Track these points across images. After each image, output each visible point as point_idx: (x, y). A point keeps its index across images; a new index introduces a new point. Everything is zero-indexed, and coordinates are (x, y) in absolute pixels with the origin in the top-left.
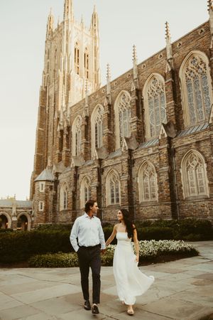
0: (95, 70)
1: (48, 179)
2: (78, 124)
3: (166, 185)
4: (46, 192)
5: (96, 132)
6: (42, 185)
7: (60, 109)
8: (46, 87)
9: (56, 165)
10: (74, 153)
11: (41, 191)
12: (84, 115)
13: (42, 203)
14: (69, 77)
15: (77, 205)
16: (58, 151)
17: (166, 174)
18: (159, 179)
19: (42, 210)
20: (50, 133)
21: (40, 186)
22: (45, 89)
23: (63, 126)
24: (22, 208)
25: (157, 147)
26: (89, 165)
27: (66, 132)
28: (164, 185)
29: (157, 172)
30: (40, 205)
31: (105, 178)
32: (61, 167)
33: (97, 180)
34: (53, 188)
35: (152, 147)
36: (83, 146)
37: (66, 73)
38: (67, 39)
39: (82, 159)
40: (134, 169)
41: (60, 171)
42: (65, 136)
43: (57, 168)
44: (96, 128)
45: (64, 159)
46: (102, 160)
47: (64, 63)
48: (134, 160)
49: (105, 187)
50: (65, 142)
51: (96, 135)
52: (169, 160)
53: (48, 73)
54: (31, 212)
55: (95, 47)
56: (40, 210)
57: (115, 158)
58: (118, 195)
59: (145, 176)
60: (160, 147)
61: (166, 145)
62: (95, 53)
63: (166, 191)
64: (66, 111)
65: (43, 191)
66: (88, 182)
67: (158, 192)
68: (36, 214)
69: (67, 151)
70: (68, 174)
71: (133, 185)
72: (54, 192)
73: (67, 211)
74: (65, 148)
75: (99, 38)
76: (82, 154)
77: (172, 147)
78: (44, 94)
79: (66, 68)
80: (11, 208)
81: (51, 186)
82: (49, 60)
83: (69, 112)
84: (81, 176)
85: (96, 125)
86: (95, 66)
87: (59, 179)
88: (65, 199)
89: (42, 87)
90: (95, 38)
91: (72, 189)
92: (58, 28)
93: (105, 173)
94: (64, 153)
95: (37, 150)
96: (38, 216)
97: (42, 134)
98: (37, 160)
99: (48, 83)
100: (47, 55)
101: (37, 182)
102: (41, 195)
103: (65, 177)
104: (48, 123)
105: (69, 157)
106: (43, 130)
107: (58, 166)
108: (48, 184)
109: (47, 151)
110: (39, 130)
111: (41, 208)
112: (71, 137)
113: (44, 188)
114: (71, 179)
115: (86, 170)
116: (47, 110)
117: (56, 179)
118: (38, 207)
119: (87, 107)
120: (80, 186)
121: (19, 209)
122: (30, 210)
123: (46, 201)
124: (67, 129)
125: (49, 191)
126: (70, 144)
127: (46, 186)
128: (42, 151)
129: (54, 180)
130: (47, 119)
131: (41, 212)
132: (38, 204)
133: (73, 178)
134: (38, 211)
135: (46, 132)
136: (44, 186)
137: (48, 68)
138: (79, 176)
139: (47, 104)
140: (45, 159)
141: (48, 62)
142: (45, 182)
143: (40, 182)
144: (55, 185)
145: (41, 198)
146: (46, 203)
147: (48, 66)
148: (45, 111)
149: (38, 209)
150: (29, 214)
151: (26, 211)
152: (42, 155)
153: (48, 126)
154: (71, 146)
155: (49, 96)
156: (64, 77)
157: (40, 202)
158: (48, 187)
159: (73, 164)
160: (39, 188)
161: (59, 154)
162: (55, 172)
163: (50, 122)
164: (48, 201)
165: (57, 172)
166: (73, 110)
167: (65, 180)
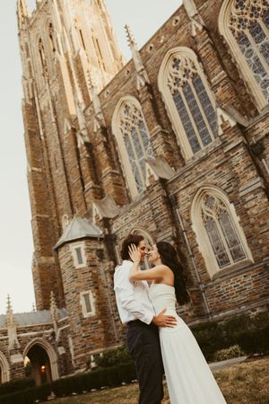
0: (116, 59)
4: (92, 265)
6: (78, 250)
8: (33, 99)
11: (78, 266)
12: (141, 83)
13: (86, 296)
14: (78, 61)
16: (90, 184)
19: (93, 313)
21: (74, 254)
22: (31, 103)
23: (89, 134)
24: (30, 329)
30: (82, 302)
32: (109, 206)
34: (106, 254)
36: (159, 140)
37: (70, 55)
39: (167, 167)
41: (112, 216)
42: (100, 148)
43: (103, 209)
45: (110, 191)
47: (63, 41)
50: (103, 158)
53: (31, 77)
54: (53, 334)
55: (107, 28)
56: (86, 315)
62: (109, 36)
65: (84, 265)
68: (77, 328)
69: (113, 175)
70: (139, 208)
74: (106, 170)
75: (109, 16)
76: (160, 157)
78: (31, 111)
79: (69, 49)
80: (5, 333)
81: (101, 250)
82: (29, 59)
83: (96, 104)
85: (175, 93)
87: (114, 230)
89: (25, 100)
90: (104, 15)
92: (38, 7)
94: (107, 180)
95: (34, 210)
96: (84, 331)
97: (40, 178)
98: (40, 228)
99: (35, 92)
100: (25, 52)
101: (63, 248)
102: (81, 277)
103: (131, 219)
104: (49, 156)
105: (121, 185)
106: (40, 170)
107: (103, 206)
108: (92, 247)
109: (56, 207)
110: (33, 171)
111: (89, 310)
112: (115, 145)
113: (85, 259)
114: (157, 211)
115: (197, 174)
116: (42, 133)
117: (107, 233)
118: (80, 308)
119: (142, 70)
120: (188, 220)
121: (25, 332)
122: (51, 331)
123: (97, 288)
124: (102, 132)
125: (97, 262)
126: (115, 160)
127: (89, 250)
128: (45, 210)
129: (103, 236)
130: (45, 149)
131: (90, 318)
132: (78, 301)
133: (164, 207)
134: (82, 319)
135: (47, 171)
136: (83, 252)
137: (31, 71)
138: (176, 197)
139: (40, 125)
140: (55, 223)
141: (29, 62)
142: (83, 242)
143: (70, 245)
144: (107, 246)
145: (83, 284)
146: (98, 294)
147: (30, 67)
148: (38, 138)
149: (81, 314)
150: (50, 342)
151: (41, 335)
152: (47, 216)
153: (49, 161)
154: (119, 164)
155: (41, 112)
156: (68, 62)
157: (82, 293)
158: (94, 254)
159: (152, 176)
160: (71, 260)
161: (93, 188)
162: (101, 218)
163: (51, 153)
164: (100, 287)
165: (105, 216)
166: (105, 96)
167: (133, 225)
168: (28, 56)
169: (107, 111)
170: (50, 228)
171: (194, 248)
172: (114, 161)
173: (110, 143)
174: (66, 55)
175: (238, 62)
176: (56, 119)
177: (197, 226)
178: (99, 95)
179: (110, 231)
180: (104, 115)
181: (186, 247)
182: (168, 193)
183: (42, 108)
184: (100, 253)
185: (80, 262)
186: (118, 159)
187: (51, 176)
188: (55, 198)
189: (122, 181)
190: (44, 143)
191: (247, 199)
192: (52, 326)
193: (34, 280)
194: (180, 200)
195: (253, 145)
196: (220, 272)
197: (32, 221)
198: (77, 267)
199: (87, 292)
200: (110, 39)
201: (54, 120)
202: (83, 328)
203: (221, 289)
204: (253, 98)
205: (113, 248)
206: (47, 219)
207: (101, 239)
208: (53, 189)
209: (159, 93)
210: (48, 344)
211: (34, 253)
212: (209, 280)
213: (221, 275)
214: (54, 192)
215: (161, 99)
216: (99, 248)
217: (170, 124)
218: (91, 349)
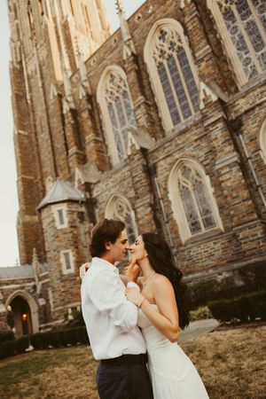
0: (103, 28)
1: (71, 197)
6: (60, 212)
7: (60, 76)
8: (20, 63)
11: (59, 226)
13: (66, 255)
14: (66, 26)
19: (72, 270)
20: (44, 137)
21: (56, 216)
22: (18, 67)
24: (13, 282)
27: (87, 106)
30: (63, 260)
32: (91, 172)
34: (86, 216)
37: (59, 20)
41: (93, 180)
42: (85, 115)
43: (85, 174)
44: (160, 72)
45: (92, 157)
47: (52, 4)
50: (88, 125)
53: (19, 40)
54: (35, 287)
56: (66, 272)
64: (76, 72)
65: (66, 225)
68: (57, 284)
69: (96, 141)
72: (89, 225)
74: (90, 136)
78: (18, 74)
79: (58, 13)
81: (82, 213)
82: (17, 21)
83: (82, 71)
85: (160, 65)
87: (95, 194)
89: (12, 63)
91: (147, 199)
94: (90, 146)
95: (20, 171)
96: (63, 287)
97: (26, 141)
98: (25, 189)
99: (23, 55)
100: (13, 13)
101: (45, 210)
102: (62, 237)
103: (111, 185)
104: (35, 120)
105: (102, 152)
106: (26, 133)
107: (86, 171)
108: (73, 209)
109: (41, 169)
110: (19, 134)
111: (68, 267)
112: (99, 113)
113: (66, 220)
114: (137, 179)
115: (177, 145)
116: (28, 97)
117: (88, 197)
118: (60, 265)
119: (129, 40)
120: (166, 189)
121: (7, 284)
122: (32, 284)
123: (77, 248)
124: (87, 100)
125: (77, 224)
127: (71, 212)
128: (30, 172)
129: (84, 200)
130: (31, 113)
131: (70, 275)
132: (59, 258)
133: (143, 175)
134: (62, 275)
135: (33, 135)
136: (65, 214)
137: (18, 34)
138: (155, 167)
139: (27, 89)
140: (40, 185)
141: (17, 25)
142: (65, 204)
143: (53, 206)
144: (88, 208)
145: (63, 244)
146: (78, 253)
147: (18, 30)
148: (24, 102)
149: (61, 271)
150: (31, 294)
151: (23, 288)
152: (32, 178)
153: (35, 126)
154: (103, 132)
155: (28, 76)
156: (56, 27)
157: (62, 252)
158: (75, 216)
159: (133, 145)
160: (53, 221)
161: (77, 153)
162: (83, 182)
163: (38, 118)
164: (80, 247)
165: (87, 181)
166: (92, 64)
167: (113, 191)
168: (16, 18)
169: (93, 79)
170: (34, 189)
171: (170, 214)
172: (98, 129)
173: (94, 111)
174: (55, 19)
175: (223, 38)
176: (43, 84)
177: (173, 195)
178: (86, 63)
179: (91, 195)
180: (90, 82)
181: (162, 213)
182: (148, 162)
183: (30, 73)
184: (81, 215)
185: (62, 222)
186: (101, 127)
187: (37, 140)
188: (40, 161)
189: (104, 149)
190: (30, 107)
191: (223, 172)
192: (33, 280)
193: (19, 237)
194: (159, 170)
195: (233, 121)
196: (192, 238)
197: (18, 181)
198: (58, 228)
199: (67, 251)
200: (99, 8)
201: (40, 85)
202: (62, 284)
203: (192, 254)
205: (93, 210)
206: (32, 181)
207: (82, 202)
208: (39, 153)
209: (144, 64)
210: (30, 296)
211: (19, 212)
212: (181, 245)
213: (193, 241)
214: (39, 156)
215: (146, 71)
216: (80, 210)
217: (153, 96)
218: (69, 302)
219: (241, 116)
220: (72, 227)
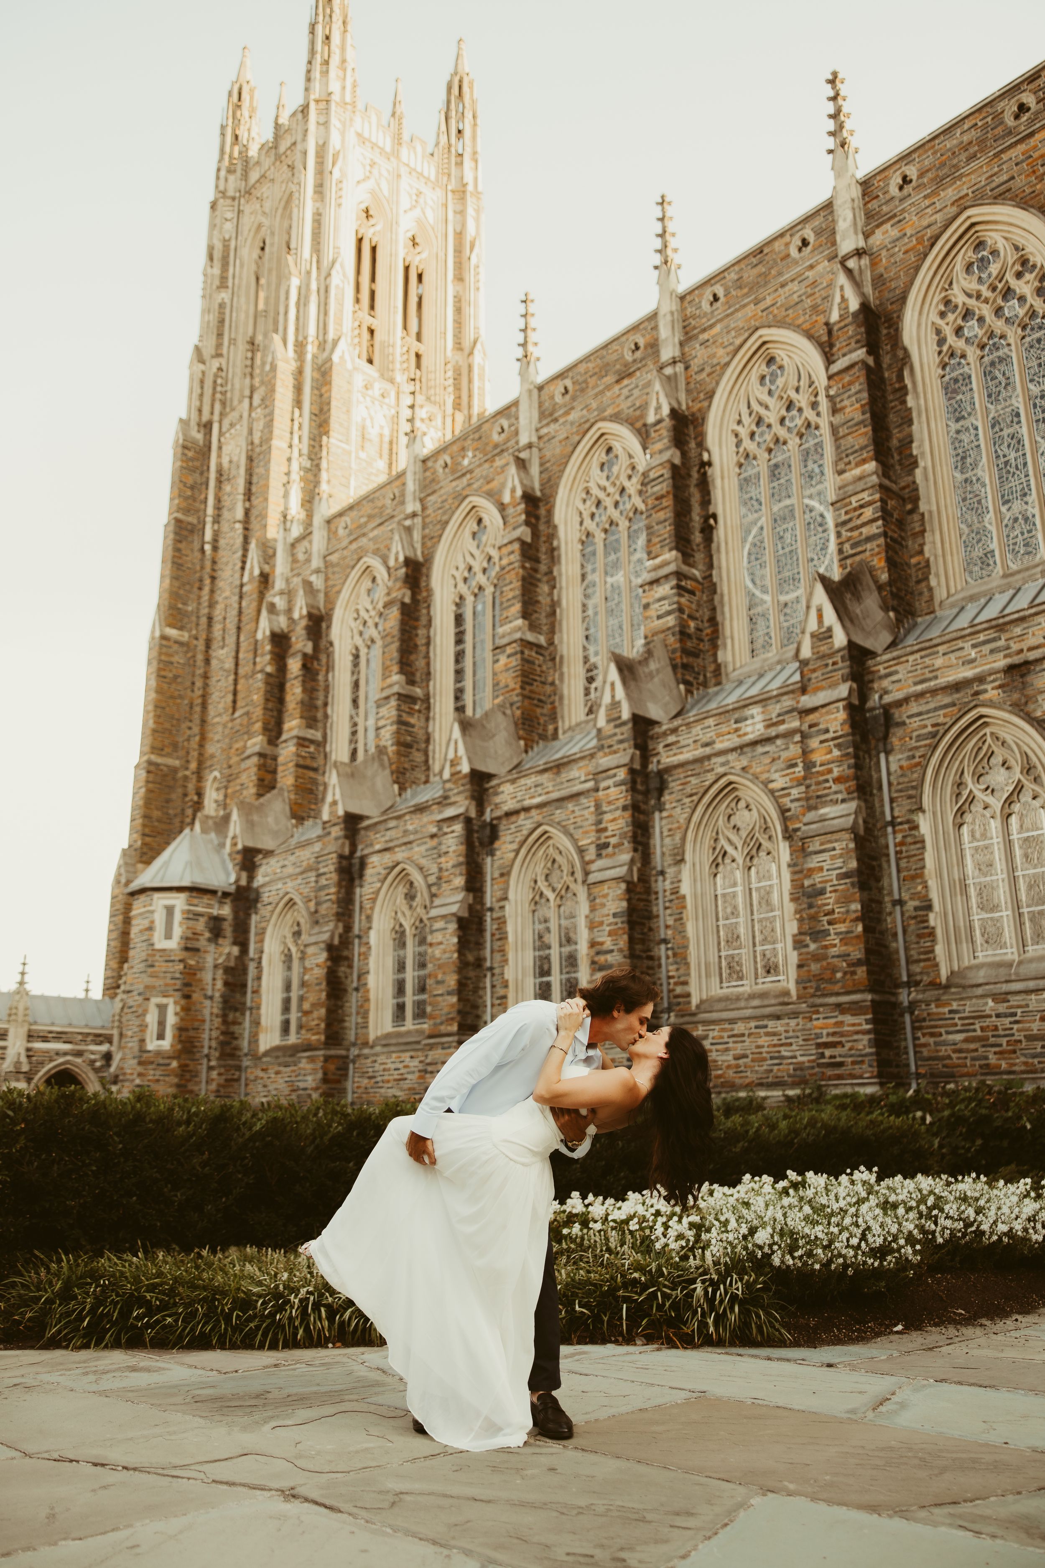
1: (201, 880)
2: (365, 602)
3: (845, 900)
4: (190, 948)
5: (459, 639)
6: (170, 910)
7: (273, 531)
8: (207, 427)
9: (247, 810)
10: (339, 750)
11: (160, 943)
12: (398, 552)
13: (162, 1008)
14: (324, 373)
15: (352, 1021)
16: (257, 742)
17: (845, 843)
18: (798, 871)
19: (166, 1044)
20: (222, 656)
21: (159, 918)
22: (200, 437)
23: (289, 611)
24: (59, 1036)
25: (787, 702)
26: (420, 809)
27: (301, 643)
28: (830, 900)
29: (789, 835)
30: (152, 1018)
31: (505, 874)
32: (270, 820)
33: (459, 881)
34: (228, 928)
35: (763, 700)
36: (390, 711)
37: (311, 349)
38: (320, 189)
39: (382, 780)
40: (659, 824)
41: (266, 843)
42: (294, 665)
43: (250, 825)
44: (459, 619)
45: (286, 778)
46: (490, 776)
47: (302, 302)
48: (663, 775)
49: (501, 922)
50: (295, 692)
51: (459, 657)
52: (858, 766)
53: (218, 354)
54: (108, 1057)
55: (459, 235)
56: (152, 1045)
57: (558, 767)
58: (571, 961)
59: (719, 858)
60: (807, 701)
61: (843, 690)
62: (459, 266)
63: (845, 938)
64: (306, 535)
65: (173, 944)
66: (410, 897)
67: (798, 944)
69: (302, 742)
70: (306, 855)
71: (659, 908)
72: (228, 949)
73: (293, 1051)
74: (293, 725)
75: (477, 194)
76: (381, 750)
77: (874, 699)
78: (194, 463)
79: (312, 330)
80: (1, 1035)
81: (217, 920)
82: (225, 296)
83: (318, 542)
84: (376, 865)
85: (460, 602)
86: (459, 324)
87: (260, 880)
88: (288, 987)
89: (184, 423)
90: (461, 193)
91: (328, 931)
92: (277, 137)
93: (505, 846)
94: (287, 752)
95: (149, 741)
96: (140, 1075)
97: (179, 659)
98: (149, 791)
99: (218, 407)
100: (217, 271)
101: (142, 898)
102: (161, 966)
103: (290, 870)
104: (212, 605)
105: (315, 770)
106: (185, 636)
107: (255, 818)
108: (200, 909)
109: (201, 745)
110: (164, 637)
111: (161, 1036)
112: (330, 667)
113: (177, 931)
114: (323, 881)
115: (406, 832)
116: (208, 536)
117: (243, 882)
118: (143, 1027)
120: (369, 918)
121: (45, 1039)
122: (104, 1048)
123: (187, 997)
124: (308, 628)
125: (202, 943)
126: (320, 703)
127: (192, 916)
128: (175, 746)
129: (232, 889)
130: (207, 581)
131: (158, 1053)
132: (145, 1012)
133: (334, 877)
134: (143, 1050)
135: (201, 646)
136: (178, 917)
137: (220, 335)
138: (363, 864)
139: (210, 510)
140: (191, 787)
141: (222, 306)
142: (183, 896)
143: (156, 895)
144: (236, 912)
145: (161, 982)
146: (186, 1009)
147: (222, 322)
148: (196, 545)
149: (142, 1041)
150: (96, 1070)
151: (79, 1054)
152: (177, 763)
153: (210, 619)
154: (326, 716)
155: (220, 472)
156: (300, 372)
157: (155, 1000)
158: (201, 925)
159: (335, 803)
160: (150, 929)
161: (261, 755)
162: (240, 847)
163: (219, 598)
164: (195, 996)
165: (250, 844)
166: (341, 532)
167: (290, 886)
168: (223, 284)
169: (333, 572)
170: (176, 795)
171: (363, 974)
172: (316, 709)
173: (317, 662)
174: (300, 347)
175: (564, 603)
176: (247, 512)
177: (380, 935)
178: (328, 522)
179: (251, 878)
180: (327, 579)
181: (351, 967)
182: (353, 850)
183: (225, 461)
184: (215, 924)
185: (168, 936)
186: (326, 704)
187: (207, 661)
188: (203, 722)
189: (321, 761)
190: (208, 564)
191: (436, 926)
192: (109, 1039)
193: (112, 916)
194: (369, 872)
196: (388, 1036)
197: (137, 767)
198: (158, 946)
199: (164, 1001)
200: (459, 278)
201: (240, 514)
202: (140, 1069)
203: (377, 1067)
204: (561, 698)
205: (248, 916)
206: (174, 770)
207: (226, 895)
208: (205, 697)
209: (429, 590)
210: (92, 1075)
211: (124, 852)
212: (366, 1044)
213: (386, 1041)
214: (204, 705)
215: (428, 607)
216: (215, 912)
217: (429, 675)
219: (499, 818)
220: (187, 949)
